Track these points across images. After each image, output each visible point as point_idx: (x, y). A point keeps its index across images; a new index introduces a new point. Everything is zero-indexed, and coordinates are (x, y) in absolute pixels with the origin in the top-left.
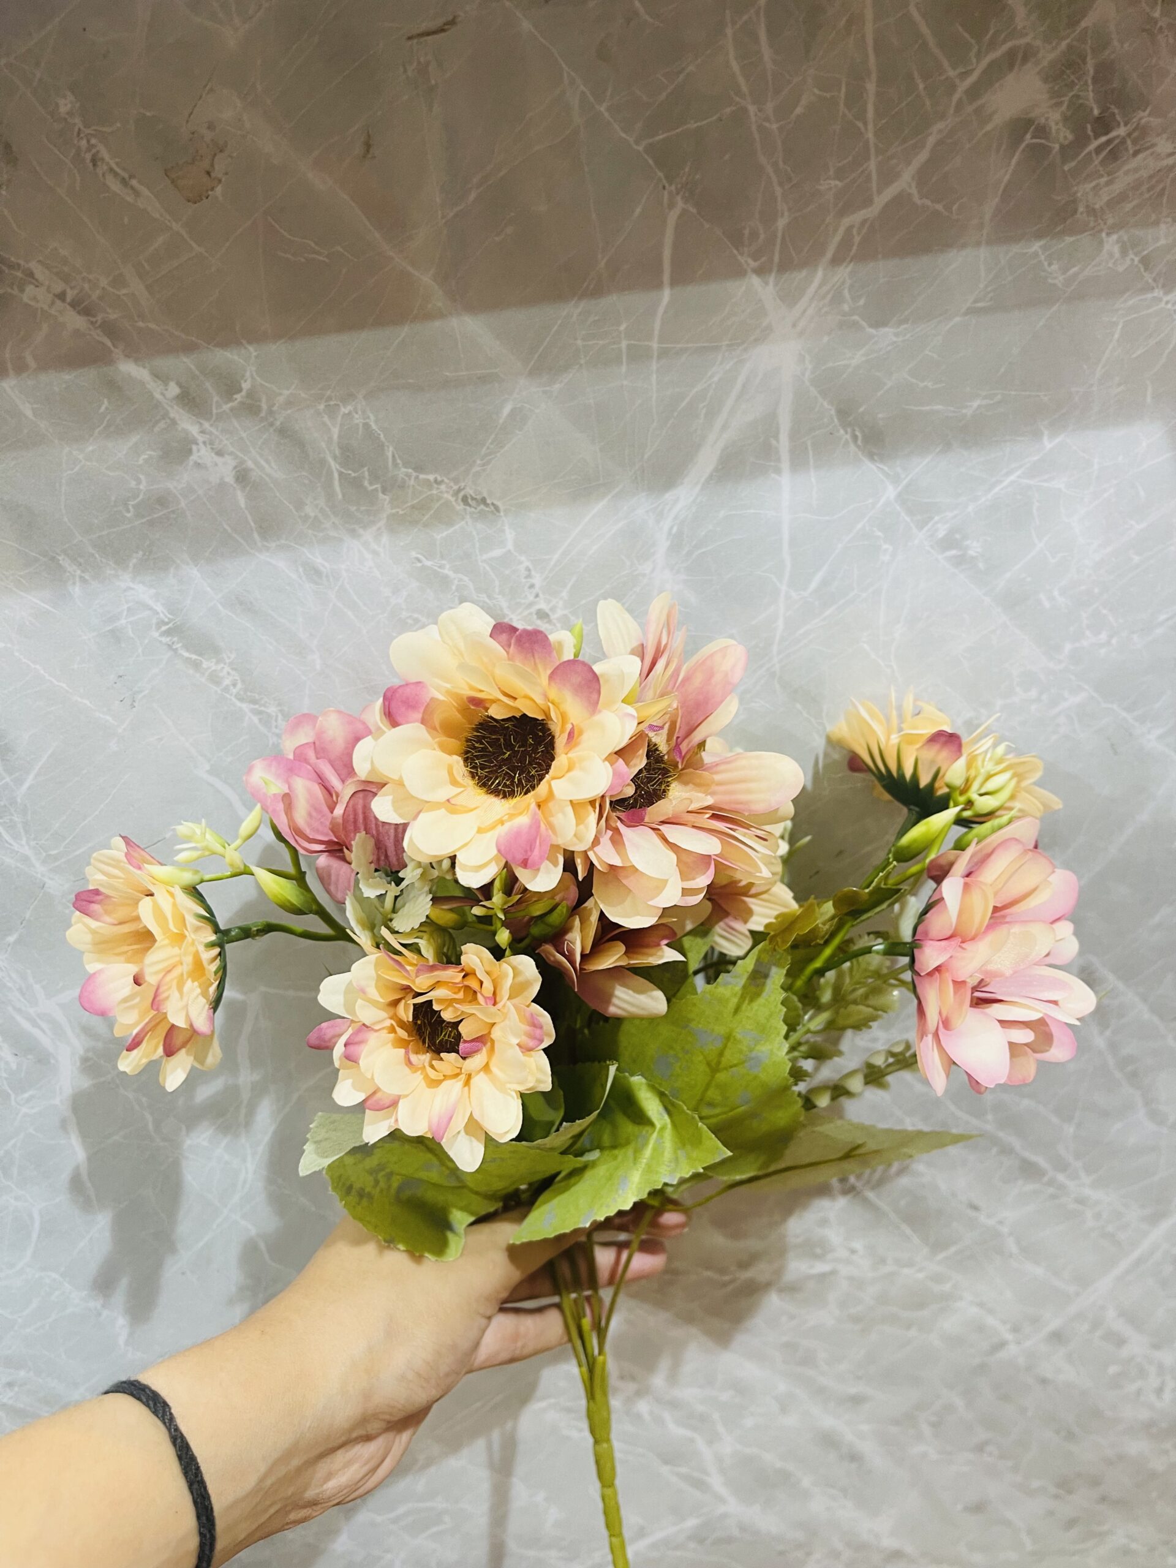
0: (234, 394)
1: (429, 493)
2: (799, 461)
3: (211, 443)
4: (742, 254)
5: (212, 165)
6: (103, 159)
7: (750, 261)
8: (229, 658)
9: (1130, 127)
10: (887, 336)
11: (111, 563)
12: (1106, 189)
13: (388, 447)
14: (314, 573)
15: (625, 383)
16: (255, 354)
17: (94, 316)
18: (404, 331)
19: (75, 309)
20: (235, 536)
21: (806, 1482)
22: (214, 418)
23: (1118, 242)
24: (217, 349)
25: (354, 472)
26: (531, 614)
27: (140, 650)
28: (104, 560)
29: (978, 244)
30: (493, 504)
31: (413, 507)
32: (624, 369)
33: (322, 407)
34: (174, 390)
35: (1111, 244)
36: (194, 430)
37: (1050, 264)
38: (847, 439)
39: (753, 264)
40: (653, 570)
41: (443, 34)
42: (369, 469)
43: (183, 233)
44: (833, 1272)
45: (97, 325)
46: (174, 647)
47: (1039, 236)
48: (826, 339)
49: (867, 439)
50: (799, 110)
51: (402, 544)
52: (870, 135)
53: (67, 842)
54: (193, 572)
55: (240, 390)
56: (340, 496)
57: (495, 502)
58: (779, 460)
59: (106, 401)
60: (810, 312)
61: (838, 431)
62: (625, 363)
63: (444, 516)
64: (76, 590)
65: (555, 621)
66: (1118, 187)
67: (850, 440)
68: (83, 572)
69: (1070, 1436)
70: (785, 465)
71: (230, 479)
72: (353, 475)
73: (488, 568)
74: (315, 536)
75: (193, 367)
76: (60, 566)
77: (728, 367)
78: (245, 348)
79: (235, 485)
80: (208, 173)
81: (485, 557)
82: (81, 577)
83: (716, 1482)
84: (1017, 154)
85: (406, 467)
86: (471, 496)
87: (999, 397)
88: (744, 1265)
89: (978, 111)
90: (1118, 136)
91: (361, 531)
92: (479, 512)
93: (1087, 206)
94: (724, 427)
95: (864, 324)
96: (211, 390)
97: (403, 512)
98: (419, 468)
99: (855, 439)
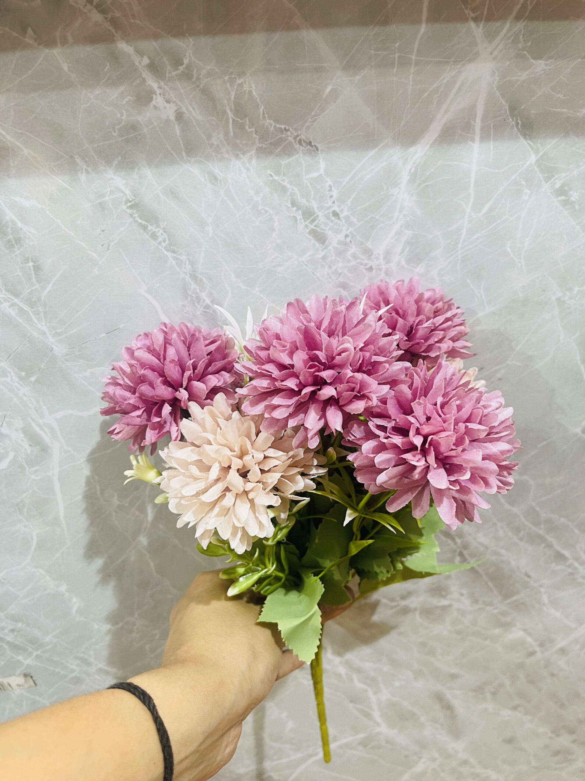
0: (178, 66)
1: (281, 136)
2: (485, 136)
3: (164, 95)
4: (467, 7)
7: (471, 13)
8: (163, 225)
10: (541, 66)
11: (103, 162)
13: (261, 106)
14: (214, 178)
15: (395, 79)
16: (193, 42)
17: (107, 14)
19: (97, 10)
20: (172, 152)
21: (423, 719)
22: (167, 79)
24: (172, 38)
25: (241, 120)
26: (329, 213)
27: (115, 217)
28: (99, 160)
30: (315, 146)
31: (271, 144)
32: (395, 70)
33: (226, 78)
34: (146, 61)
36: (155, 86)
38: (513, 124)
39: (472, 15)
40: (398, 193)
42: (249, 119)
44: (450, 606)
45: (109, 19)
46: (134, 216)
48: (508, 63)
49: (523, 125)
51: (263, 165)
53: (66, 325)
54: (148, 172)
56: (232, 134)
57: (317, 145)
58: (474, 133)
59: (108, 66)
60: (501, 46)
61: (509, 119)
62: (396, 67)
63: (288, 151)
64: (83, 177)
65: (341, 218)
67: (515, 125)
68: (87, 166)
69: (562, 706)
70: (477, 137)
71: (172, 117)
72: (240, 121)
73: (308, 184)
74: (216, 156)
75: (158, 48)
76: (75, 161)
77: (453, 74)
78: (188, 39)
79: (175, 122)
81: (307, 177)
82: (86, 169)
83: (376, 715)
85: (269, 120)
86: (303, 140)
88: (403, 598)
91: (241, 156)
92: (307, 150)
94: (446, 111)
95: (528, 56)
96: (167, 62)
97: (265, 146)
98: (277, 121)
99: (517, 124)
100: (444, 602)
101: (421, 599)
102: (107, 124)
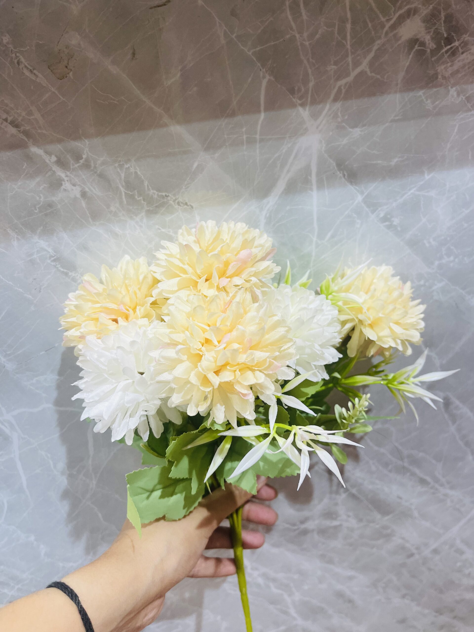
0: (79, 160)
1: (163, 200)
2: (320, 185)
3: (70, 181)
4: (294, 98)
5: (68, 64)
6: (22, 62)
7: (298, 101)
8: (80, 271)
9: (460, 42)
10: (357, 132)
11: (29, 232)
12: (450, 68)
13: (145, 181)
14: (115, 235)
15: (245, 153)
16: (88, 143)
17: (20, 128)
18: (151, 133)
19: (11, 125)
20: (81, 219)
21: (330, 611)
23: (456, 91)
24: (72, 141)
25: (131, 192)
27: (43, 268)
28: (26, 230)
29: (396, 92)
30: (190, 205)
31: (156, 207)
32: (245, 147)
33: (117, 165)
34: (54, 159)
35: (453, 91)
36: (63, 175)
37: (427, 100)
38: (340, 176)
39: (299, 102)
41: (165, 7)
42: (137, 191)
43: (57, 92)
44: (341, 525)
45: (21, 131)
46: (57, 267)
47: (422, 88)
48: (331, 133)
49: (349, 176)
50: (318, 36)
51: (152, 222)
52: (349, 47)
53: (13, 349)
54: (65, 236)
55: (82, 158)
56: (125, 202)
57: (192, 204)
58: (312, 185)
59: (25, 164)
60: (324, 122)
61: (337, 172)
62: (245, 144)
63: (170, 210)
64: (15, 243)
66: (455, 67)
67: (342, 176)
69: (441, 592)
70: (314, 187)
71: (78, 196)
74: (115, 219)
75: (62, 149)
76: (8, 233)
77: (289, 145)
78: (84, 140)
79: (81, 198)
80: (66, 67)
82: (17, 238)
83: (292, 612)
84: (412, 53)
85: (153, 190)
86: (181, 202)
87: (405, 157)
88: (302, 522)
89: (395, 36)
90: (455, 46)
91: (135, 217)
92: (185, 208)
93: (442, 76)
94: (288, 171)
95: (347, 126)
96: (70, 159)
97: (153, 209)
98: (159, 190)
99: (344, 175)
100: (335, 523)
101: (317, 522)
102: (29, 204)
